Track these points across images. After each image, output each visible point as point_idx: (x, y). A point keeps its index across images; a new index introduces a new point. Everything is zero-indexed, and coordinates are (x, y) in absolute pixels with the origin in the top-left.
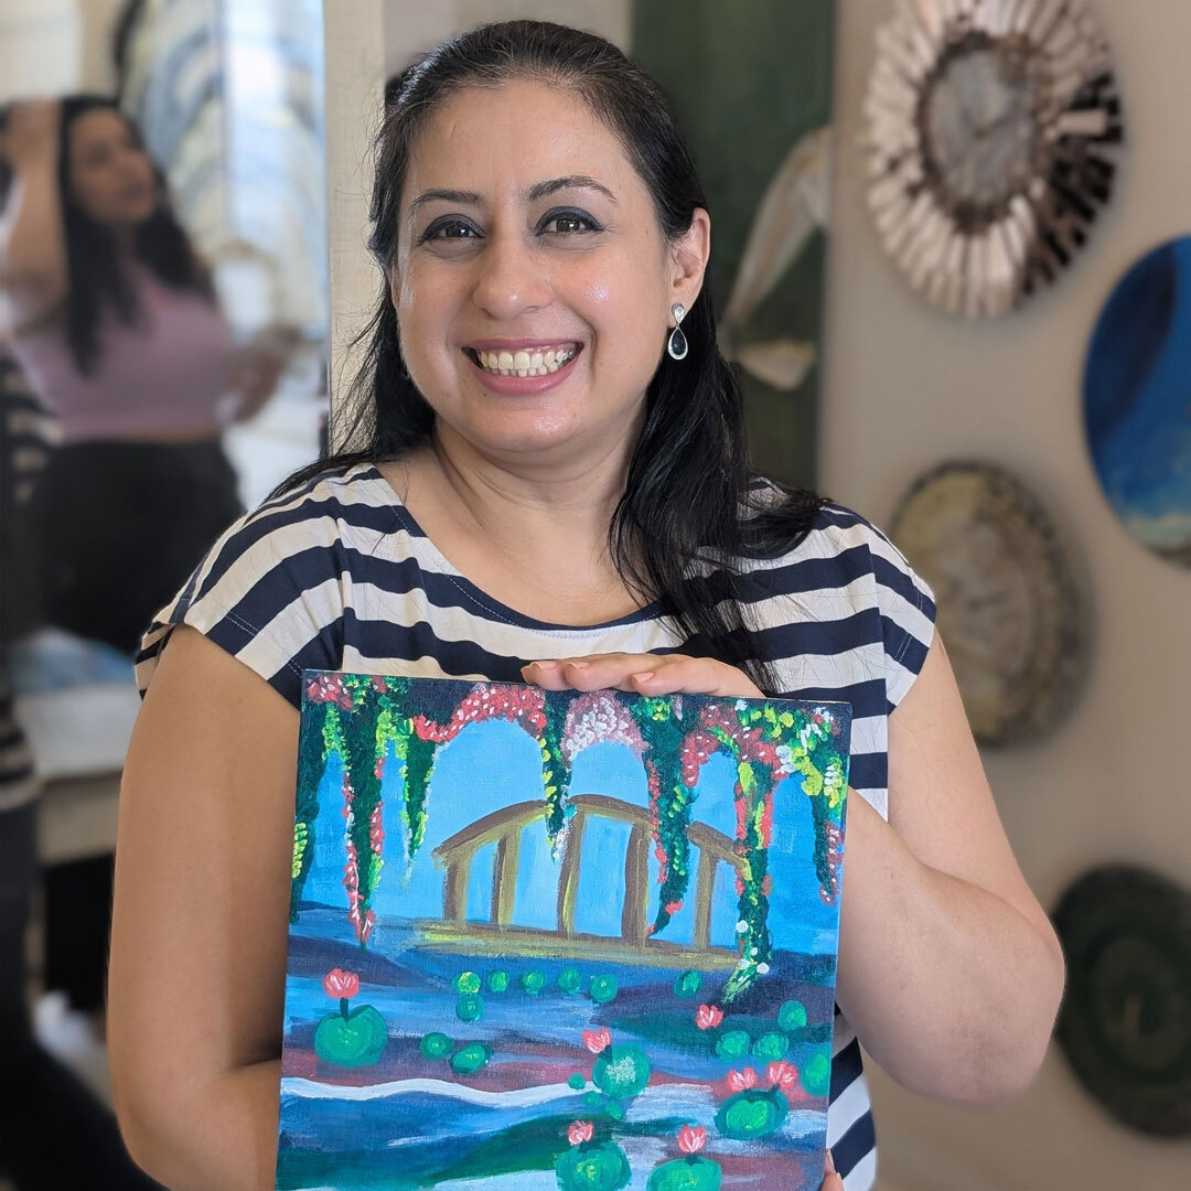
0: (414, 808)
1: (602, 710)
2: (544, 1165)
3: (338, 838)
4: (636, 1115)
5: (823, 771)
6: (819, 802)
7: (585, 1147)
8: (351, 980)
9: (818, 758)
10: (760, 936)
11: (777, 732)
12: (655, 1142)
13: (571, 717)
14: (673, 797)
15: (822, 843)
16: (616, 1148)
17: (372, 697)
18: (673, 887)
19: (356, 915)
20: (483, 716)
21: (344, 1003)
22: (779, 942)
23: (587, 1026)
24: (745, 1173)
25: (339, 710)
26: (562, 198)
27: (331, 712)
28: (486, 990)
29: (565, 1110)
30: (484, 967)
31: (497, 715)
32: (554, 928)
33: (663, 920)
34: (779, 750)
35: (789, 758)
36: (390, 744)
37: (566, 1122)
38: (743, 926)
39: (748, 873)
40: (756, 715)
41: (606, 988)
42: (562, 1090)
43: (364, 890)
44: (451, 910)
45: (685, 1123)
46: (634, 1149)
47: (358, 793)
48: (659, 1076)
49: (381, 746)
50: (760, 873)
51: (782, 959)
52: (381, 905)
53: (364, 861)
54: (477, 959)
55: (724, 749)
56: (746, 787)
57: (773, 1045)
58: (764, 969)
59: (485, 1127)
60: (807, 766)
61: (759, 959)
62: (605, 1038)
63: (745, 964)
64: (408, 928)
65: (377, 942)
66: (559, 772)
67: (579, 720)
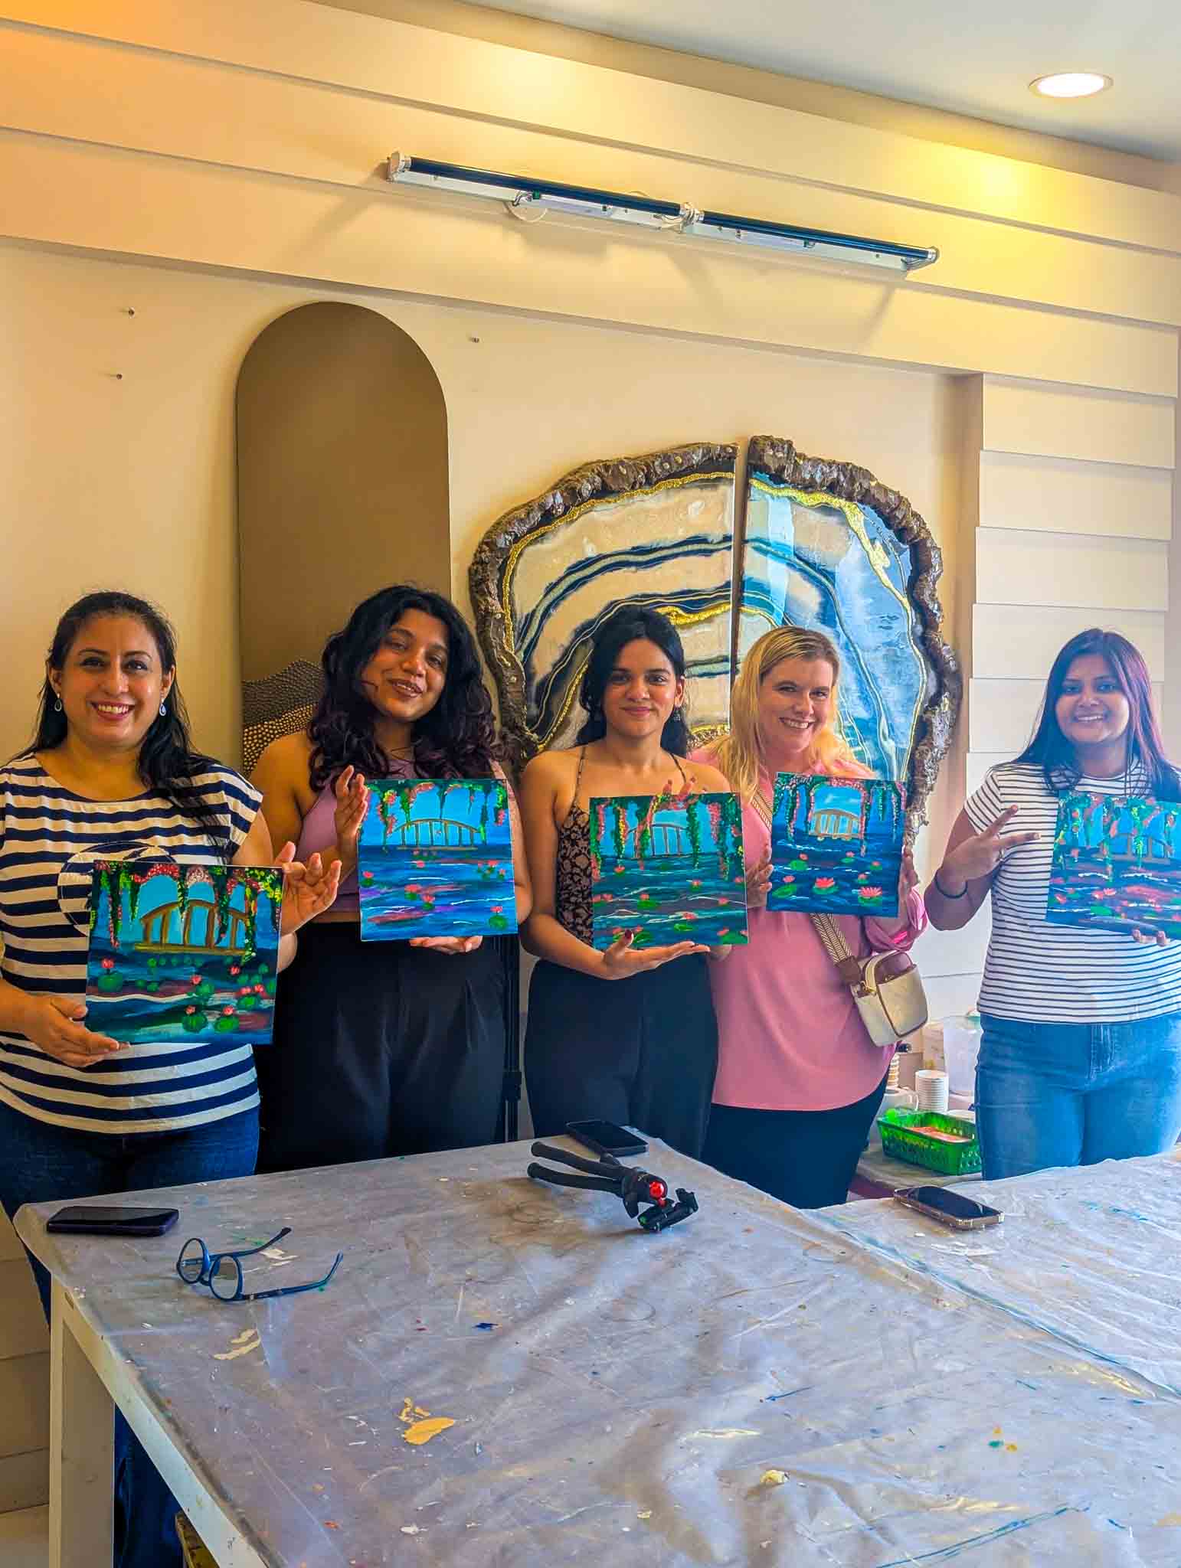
0: (133, 905)
1: (199, 871)
2: (178, 1021)
3: (107, 916)
4: (209, 1003)
5: (274, 889)
6: (273, 900)
7: (192, 1014)
8: (111, 962)
9: (273, 886)
10: (253, 944)
11: (259, 878)
12: (216, 1012)
13: (188, 874)
14: (223, 900)
15: (274, 913)
16: (203, 1015)
17: (118, 868)
18: (223, 929)
19: (113, 941)
20: (158, 874)
21: (108, 970)
22: (259, 946)
23: (194, 976)
24: (246, 1020)
25: (106, 871)
26: (135, 657)
27: (104, 873)
28: (158, 965)
29: (185, 1003)
30: (157, 956)
31: (163, 874)
32: (182, 943)
33: (219, 939)
34: (260, 883)
35: (263, 886)
36: (125, 884)
37: (186, 1007)
38: (247, 941)
39: (249, 924)
40: (251, 872)
41: (199, 963)
42: (185, 996)
43: (115, 932)
44: (146, 938)
45: (227, 1005)
46: (209, 1014)
47: (113, 901)
48: (218, 990)
49: (122, 885)
50: (253, 923)
51: (260, 951)
52: (120, 938)
53: (115, 922)
54: (156, 954)
55: (240, 883)
56: (248, 895)
57: (257, 979)
58: (254, 954)
59: (159, 1009)
60: (269, 889)
61: (252, 951)
62: (199, 979)
63: (247, 953)
64: (132, 944)
65: (121, 950)
66: (184, 892)
67: (191, 875)
